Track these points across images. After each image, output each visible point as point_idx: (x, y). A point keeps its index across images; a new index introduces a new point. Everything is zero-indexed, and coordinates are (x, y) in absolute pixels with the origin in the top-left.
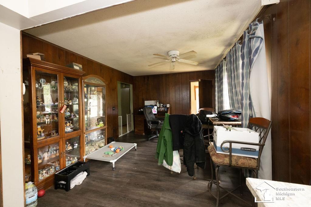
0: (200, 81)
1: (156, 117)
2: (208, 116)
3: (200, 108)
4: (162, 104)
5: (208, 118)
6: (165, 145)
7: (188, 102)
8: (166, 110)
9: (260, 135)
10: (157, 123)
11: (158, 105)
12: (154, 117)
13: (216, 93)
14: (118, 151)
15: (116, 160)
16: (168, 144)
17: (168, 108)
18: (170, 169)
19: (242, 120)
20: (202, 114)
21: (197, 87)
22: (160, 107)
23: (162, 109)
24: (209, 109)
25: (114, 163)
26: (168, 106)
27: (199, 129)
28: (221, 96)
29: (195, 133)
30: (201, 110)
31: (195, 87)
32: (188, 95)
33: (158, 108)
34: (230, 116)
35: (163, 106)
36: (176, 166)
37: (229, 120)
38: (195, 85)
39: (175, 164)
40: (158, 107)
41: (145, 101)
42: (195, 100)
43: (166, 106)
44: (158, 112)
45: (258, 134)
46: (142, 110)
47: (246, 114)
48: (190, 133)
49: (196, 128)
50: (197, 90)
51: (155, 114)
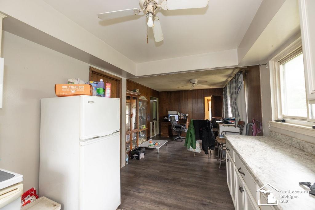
0: (212, 96)
1: (178, 124)
2: (217, 122)
3: (212, 116)
4: (182, 114)
5: (217, 123)
6: (191, 137)
7: (203, 112)
8: (185, 118)
9: (240, 129)
10: (180, 127)
11: (179, 114)
12: (177, 123)
13: (224, 106)
14: (157, 144)
15: (159, 148)
16: (193, 136)
17: (187, 117)
18: (194, 151)
19: (235, 123)
20: (213, 120)
21: (209, 100)
22: (180, 116)
23: (182, 118)
24: (219, 118)
25: (158, 149)
26: (187, 115)
27: (211, 128)
28: (227, 109)
29: (209, 130)
30: (213, 118)
31: (208, 100)
32: (203, 107)
33: (179, 117)
34: (230, 121)
35: (183, 115)
36: (198, 149)
37: (228, 123)
38: (208, 98)
39: (197, 148)
40: (179, 115)
41: (169, 111)
42: (209, 110)
43: (185, 115)
44: (179, 120)
45: (239, 128)
46: (166, 118)
47: (237, 120)
48: (206, 130)
49: (209, 127)
50: (210, 103)
51: (177, 121)
